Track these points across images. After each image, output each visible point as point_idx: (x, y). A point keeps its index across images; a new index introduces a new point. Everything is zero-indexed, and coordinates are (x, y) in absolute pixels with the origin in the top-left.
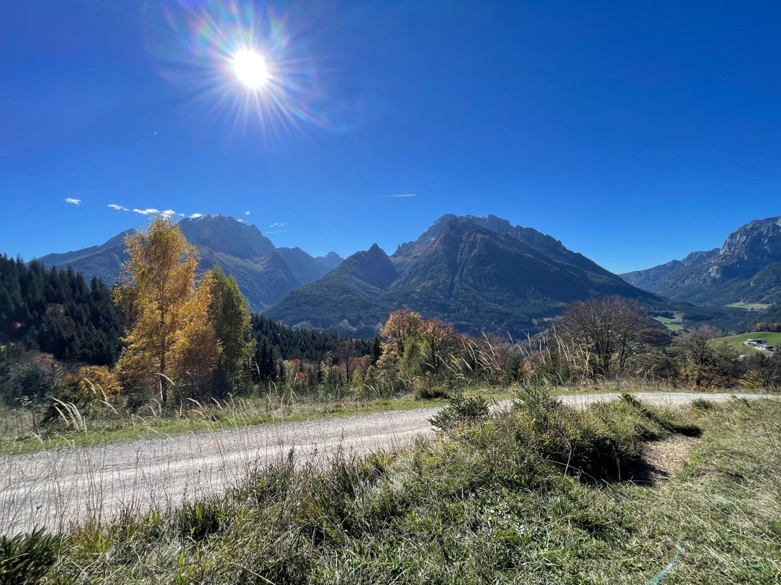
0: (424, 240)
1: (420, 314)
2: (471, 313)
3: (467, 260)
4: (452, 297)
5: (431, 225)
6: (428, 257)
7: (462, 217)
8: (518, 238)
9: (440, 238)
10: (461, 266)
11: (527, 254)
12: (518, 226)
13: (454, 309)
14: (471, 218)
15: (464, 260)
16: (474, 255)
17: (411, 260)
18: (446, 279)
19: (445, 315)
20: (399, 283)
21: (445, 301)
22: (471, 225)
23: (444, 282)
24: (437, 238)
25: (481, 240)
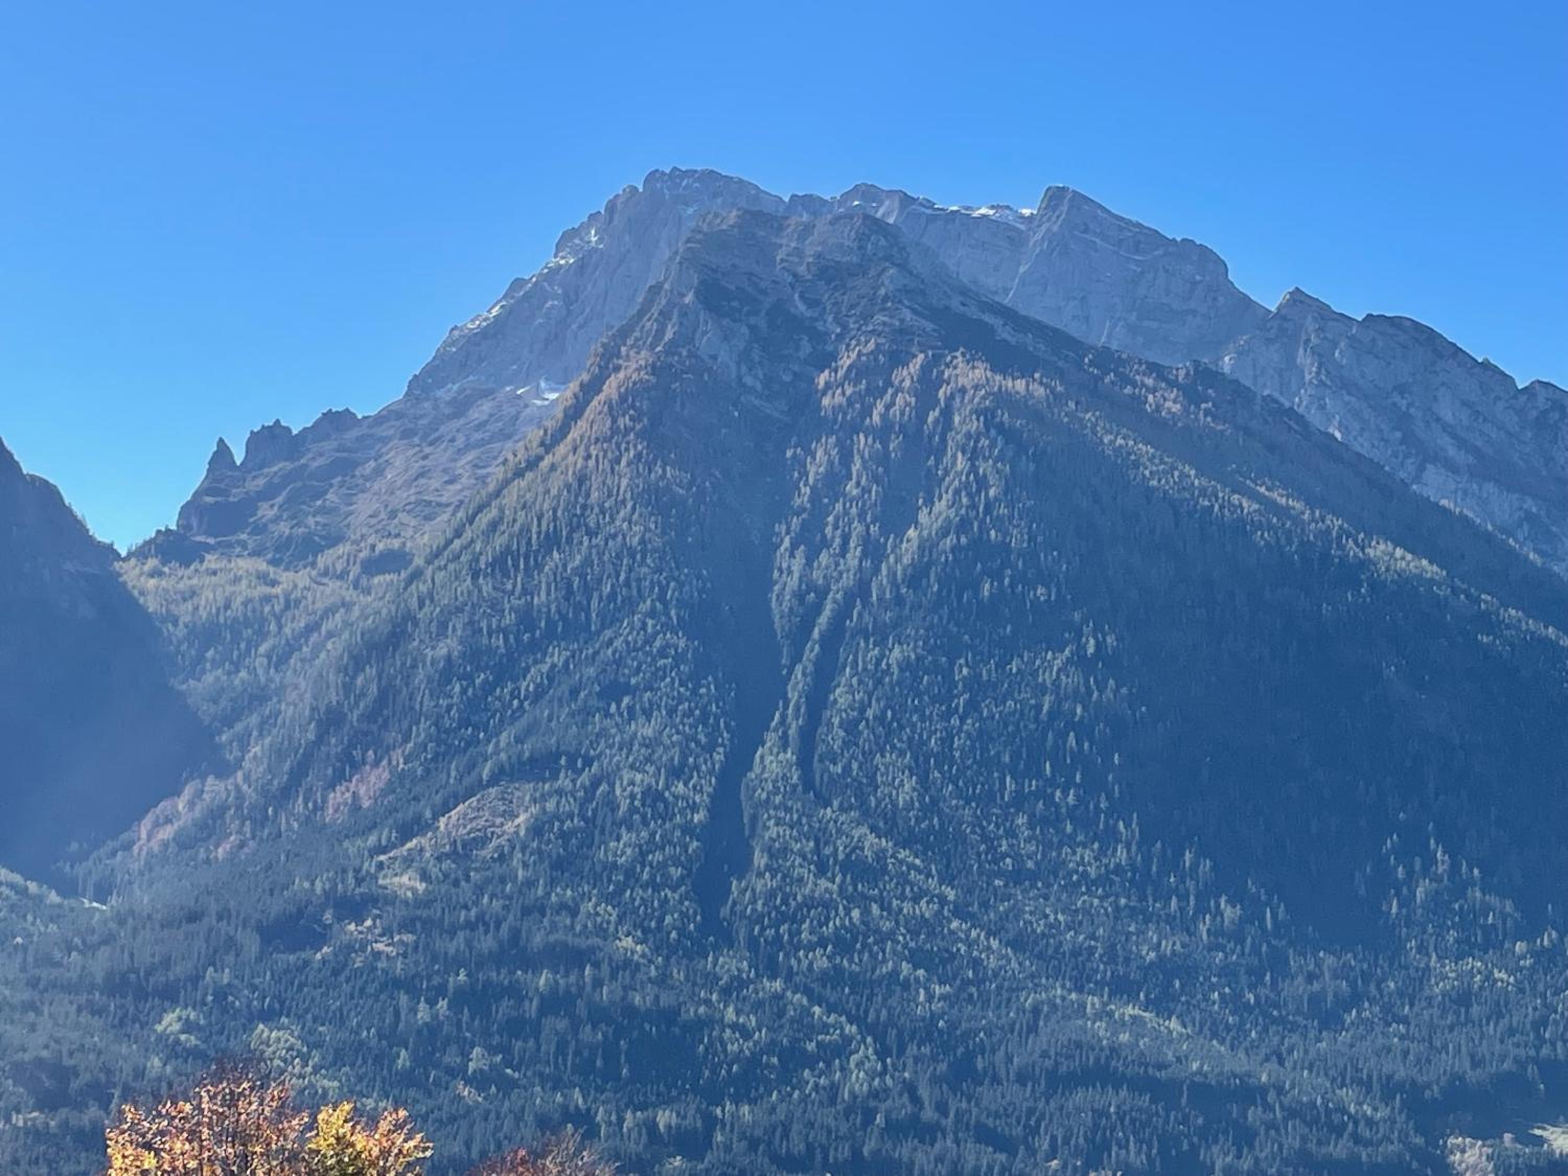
0: (460, 407)
1: (418, 1121)
2: (910, 1089)
3: (862, 589)
4: (727, 940)
5: (531, 272)
6: (499, 564)
7: (808, 202)
8: (1301, 401)
9: (611, 388)
10: (812, 651)
11: (1379, 550)
12: (1298, 298)
13: (753, 1062)
14: (887, 211)
15: (836, 595)
16: (925, 546)
17: (333, 589)
18: (677, 772)
19: (664, 1118)
20: (217, 814)
21: (663, 980)
22: (891, 279)
23: (652, 796)
24: (590, 389)
25: (986, 414)
